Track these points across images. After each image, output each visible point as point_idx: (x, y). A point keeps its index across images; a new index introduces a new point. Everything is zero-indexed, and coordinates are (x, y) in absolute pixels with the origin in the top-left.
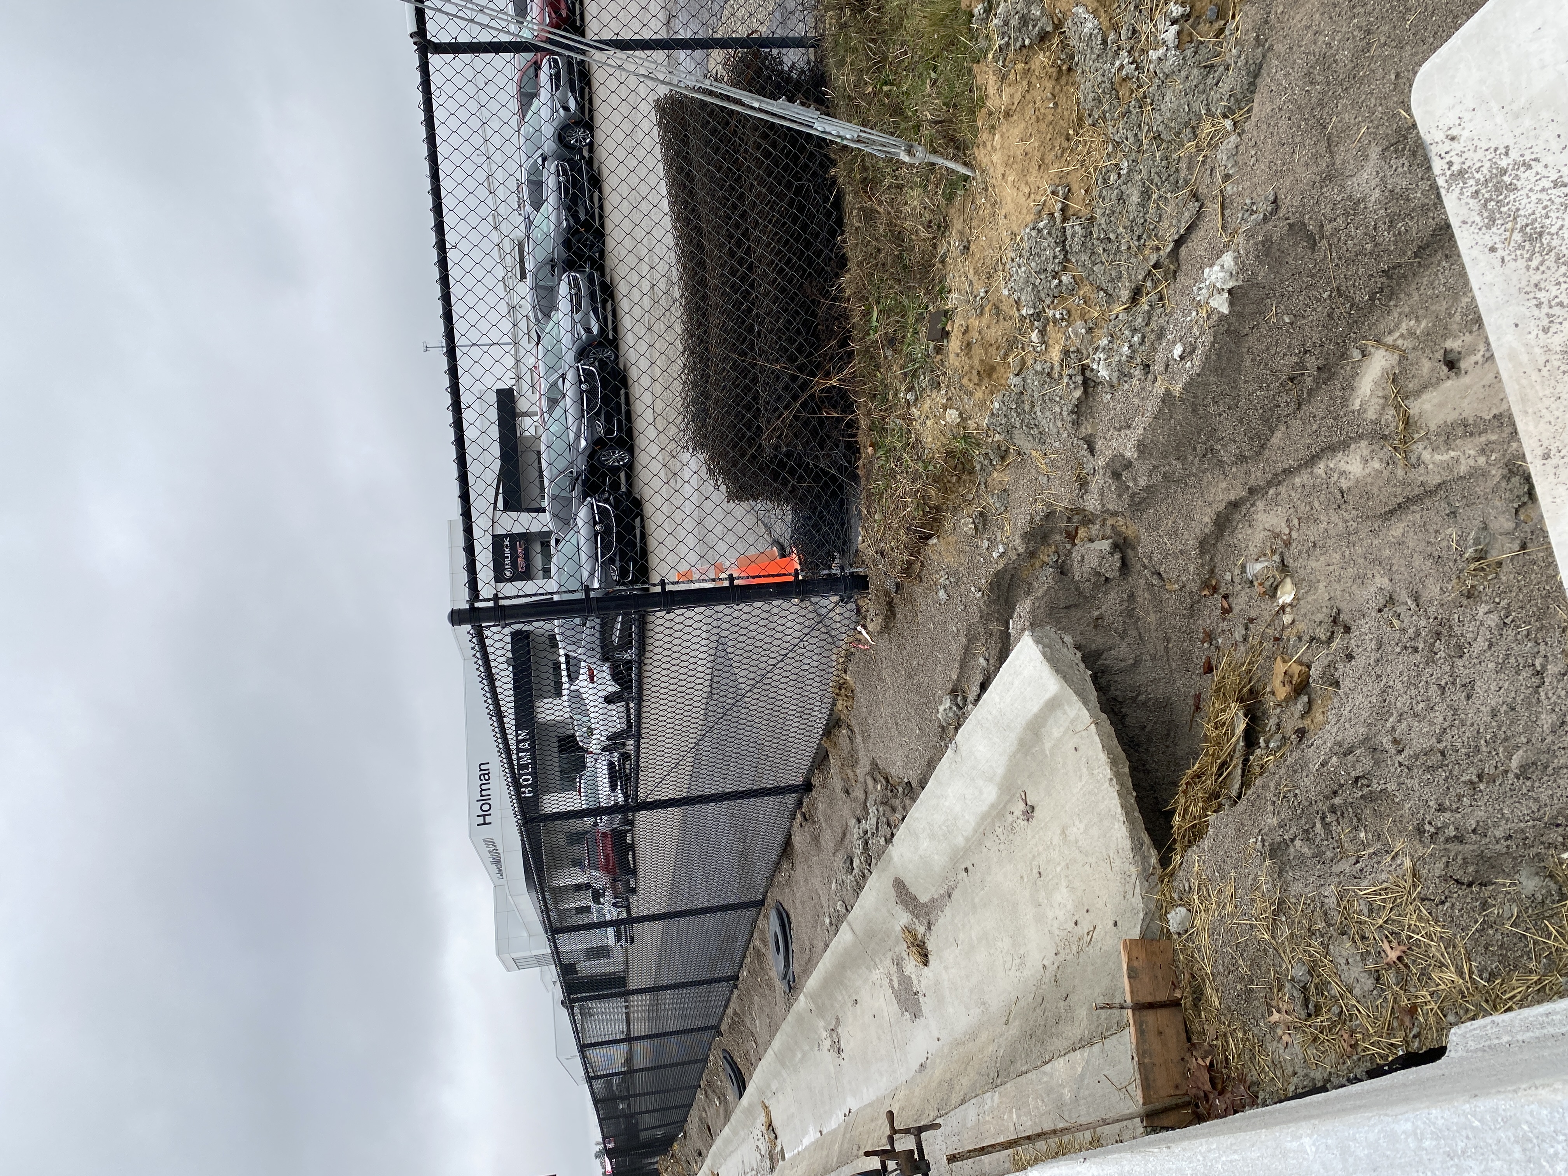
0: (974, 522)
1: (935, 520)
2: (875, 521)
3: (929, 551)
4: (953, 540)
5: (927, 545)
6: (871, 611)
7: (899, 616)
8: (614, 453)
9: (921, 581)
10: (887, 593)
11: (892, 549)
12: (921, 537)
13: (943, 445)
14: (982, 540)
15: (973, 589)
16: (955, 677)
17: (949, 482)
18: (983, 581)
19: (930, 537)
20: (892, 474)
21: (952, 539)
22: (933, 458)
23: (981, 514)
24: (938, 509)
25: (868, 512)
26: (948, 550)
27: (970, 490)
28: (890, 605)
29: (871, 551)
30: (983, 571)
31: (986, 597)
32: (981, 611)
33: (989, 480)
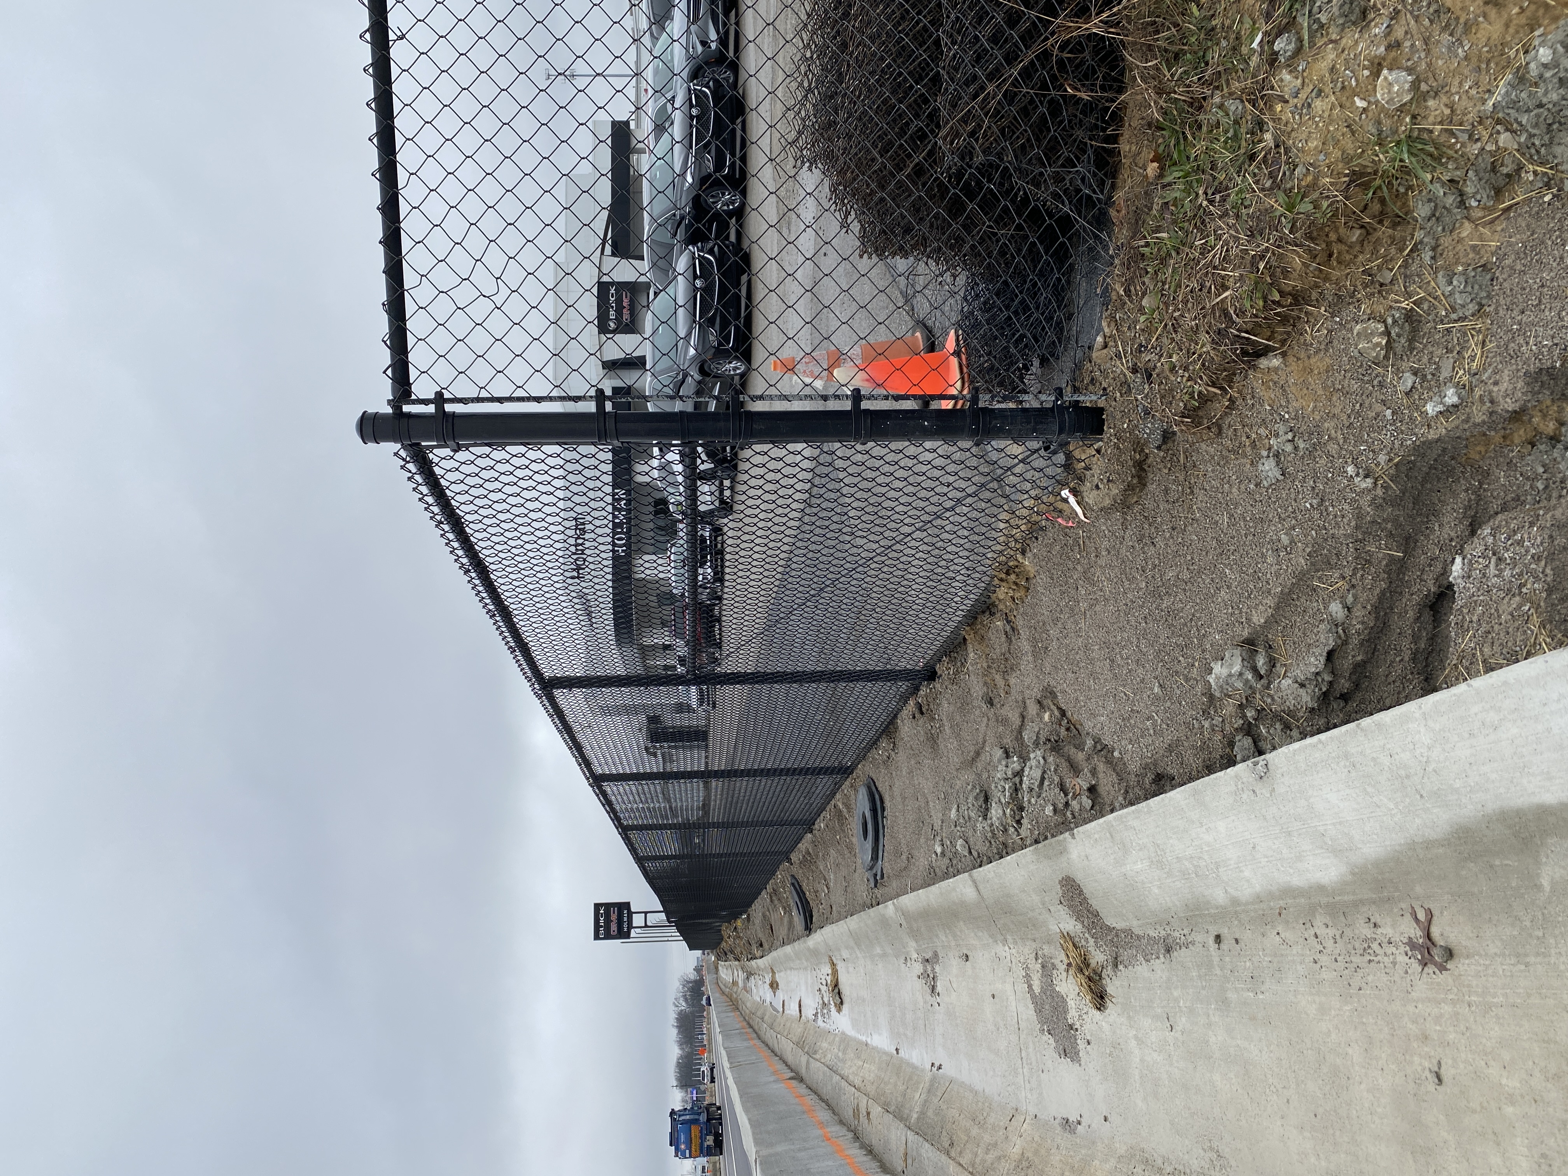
0: (1387, 333)
1: (1284, 319)
2: (1141, 310)
3: (1255, 380)
4: (1322, 366)
5: (1255, 368)
6: (1096, 471)
7: (1152, 487)
8: (723, 194)
9: (1220, 433)
10: (1139, 446)
11: (1173, 369)
12: (1245, 353)
13: (1347, 159)
14: (1398, 371)
15: (1351, 470)
16: (1258, 619)
17: (1340, 240)
18: (1382, 458)
19: (1263, 352)
20: (1200, 219)
21: (1319, 363)
22: (1314, 185)
23: (1409, 316)
24: (1298, 298)
25: (1127, 292)
26: (1305, 384)
27: (1388, 260)
28: (1141, 468)
29: (1122, 367)
30: (1387, 438)
31: (1379, 492)
32: (1359, 516)
33: (1446, 241)
